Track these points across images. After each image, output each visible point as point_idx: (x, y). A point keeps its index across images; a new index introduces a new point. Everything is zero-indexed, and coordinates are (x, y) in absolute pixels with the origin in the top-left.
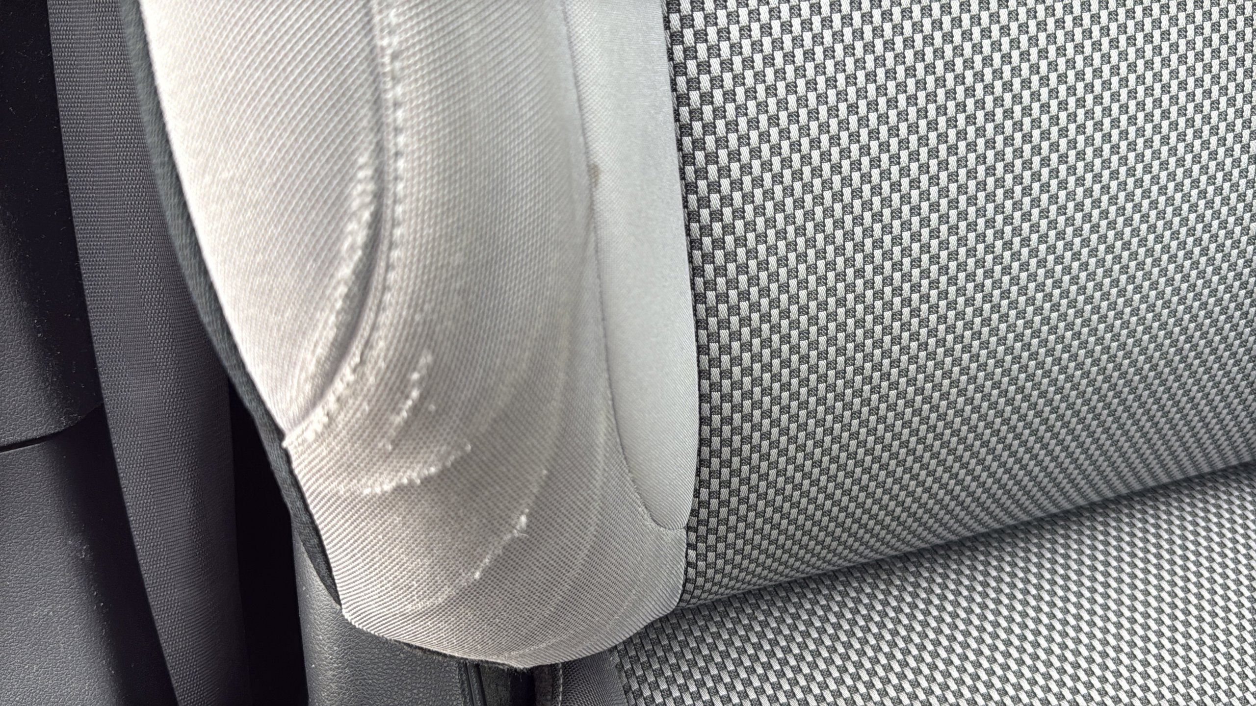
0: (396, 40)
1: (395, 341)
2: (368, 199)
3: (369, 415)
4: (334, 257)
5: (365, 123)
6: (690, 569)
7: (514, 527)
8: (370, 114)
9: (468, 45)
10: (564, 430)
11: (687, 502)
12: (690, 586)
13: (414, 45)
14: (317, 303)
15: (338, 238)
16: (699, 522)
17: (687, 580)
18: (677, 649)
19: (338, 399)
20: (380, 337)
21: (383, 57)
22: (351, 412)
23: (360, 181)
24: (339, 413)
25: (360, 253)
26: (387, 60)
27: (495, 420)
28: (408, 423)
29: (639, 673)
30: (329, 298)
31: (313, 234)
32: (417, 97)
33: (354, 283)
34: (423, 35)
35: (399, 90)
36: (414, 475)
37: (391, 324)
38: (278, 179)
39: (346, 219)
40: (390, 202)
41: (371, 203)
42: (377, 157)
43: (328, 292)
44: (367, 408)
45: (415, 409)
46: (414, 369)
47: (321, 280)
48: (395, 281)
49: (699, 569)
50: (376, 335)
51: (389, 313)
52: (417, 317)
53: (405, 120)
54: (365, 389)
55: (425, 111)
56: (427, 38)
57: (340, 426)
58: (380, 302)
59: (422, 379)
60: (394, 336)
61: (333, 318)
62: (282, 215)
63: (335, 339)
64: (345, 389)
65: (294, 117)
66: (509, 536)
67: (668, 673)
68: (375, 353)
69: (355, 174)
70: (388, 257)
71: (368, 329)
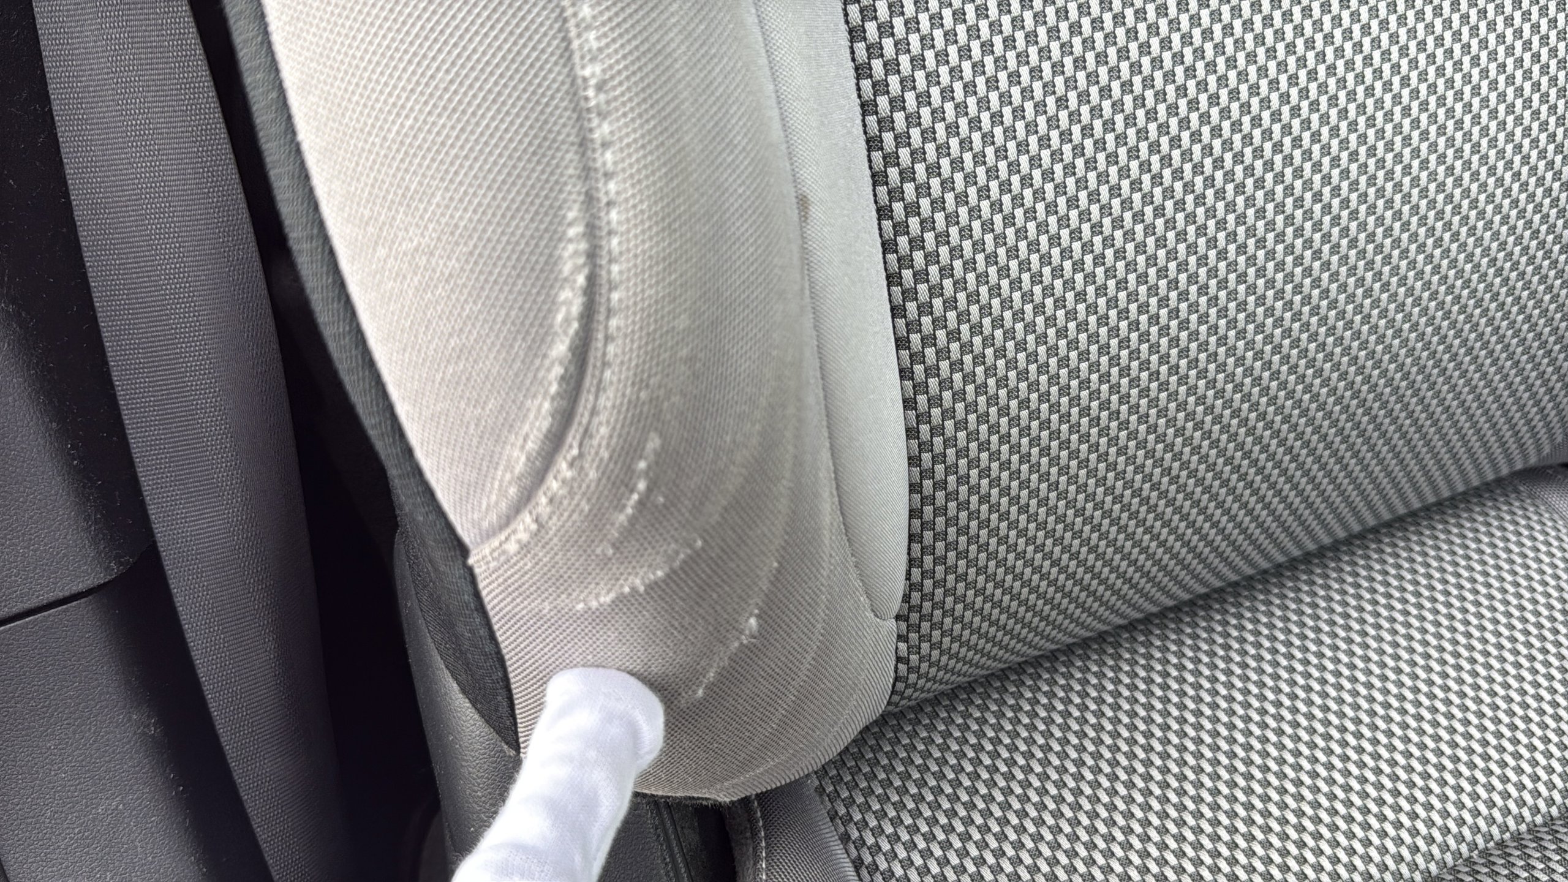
0: (598, 68)
1: (619, 426)
2: (581, 260)
3: (587, 516)
4: (546, 333)
5: (571, 171)
6: (900, 666)
7: (742, 632)
8: (577, 157)
9: (677, 66)
10: (794, 512)
11: (899, 586)
12: (900, 686)
13: (619, 72)
14: (528, 390)
15: (549, 311)
16: (911, 609)
17: (897, 679)
18: (885, 762)
19: (551, 501)
20: (600, 424)
21: (585, 89)
22: (566, 514)
23: (570, 241)
24: (550, 518)
25: (575, 325)
26: (591, 93)
27: (726, 509)
28: (633, 520)
29: (845, 794)
30: (541, 383)
31: (521, 308)
32: (627, 135)
33: (570, 362)
34: (630, 58)
35: (606, 128)
36: (638, 582)
37: (614, 407)
38: (475, 246)
39: (558, 285)
40: (604, 262)
41: (585, 265)
42: (587, 210)
43: (541, 375)
44: (587, 508)
45: (641, 503)
46: (641, 457)
47: (532, 362)
48: (616, 355)
49: (912, 664)
50: (596, 420)
51: (610, 393)
52: (643, 395)
53: (615, 163)
54: (584, 486)
55: (637, 151)
56: (633, 63)
57: (551, 533)
58: (600, 381)
59: (649, 467)
60: (617, 421)
61: (547, 405)
62: (482, 288)
63: (549, 431)
64: (561, 488)
65: (490, 171)
66: (736, 644)
67: (879, 791)
68: (595, 442)
69: (564, 233)
70: (606, 327)
71: (587, 414)
